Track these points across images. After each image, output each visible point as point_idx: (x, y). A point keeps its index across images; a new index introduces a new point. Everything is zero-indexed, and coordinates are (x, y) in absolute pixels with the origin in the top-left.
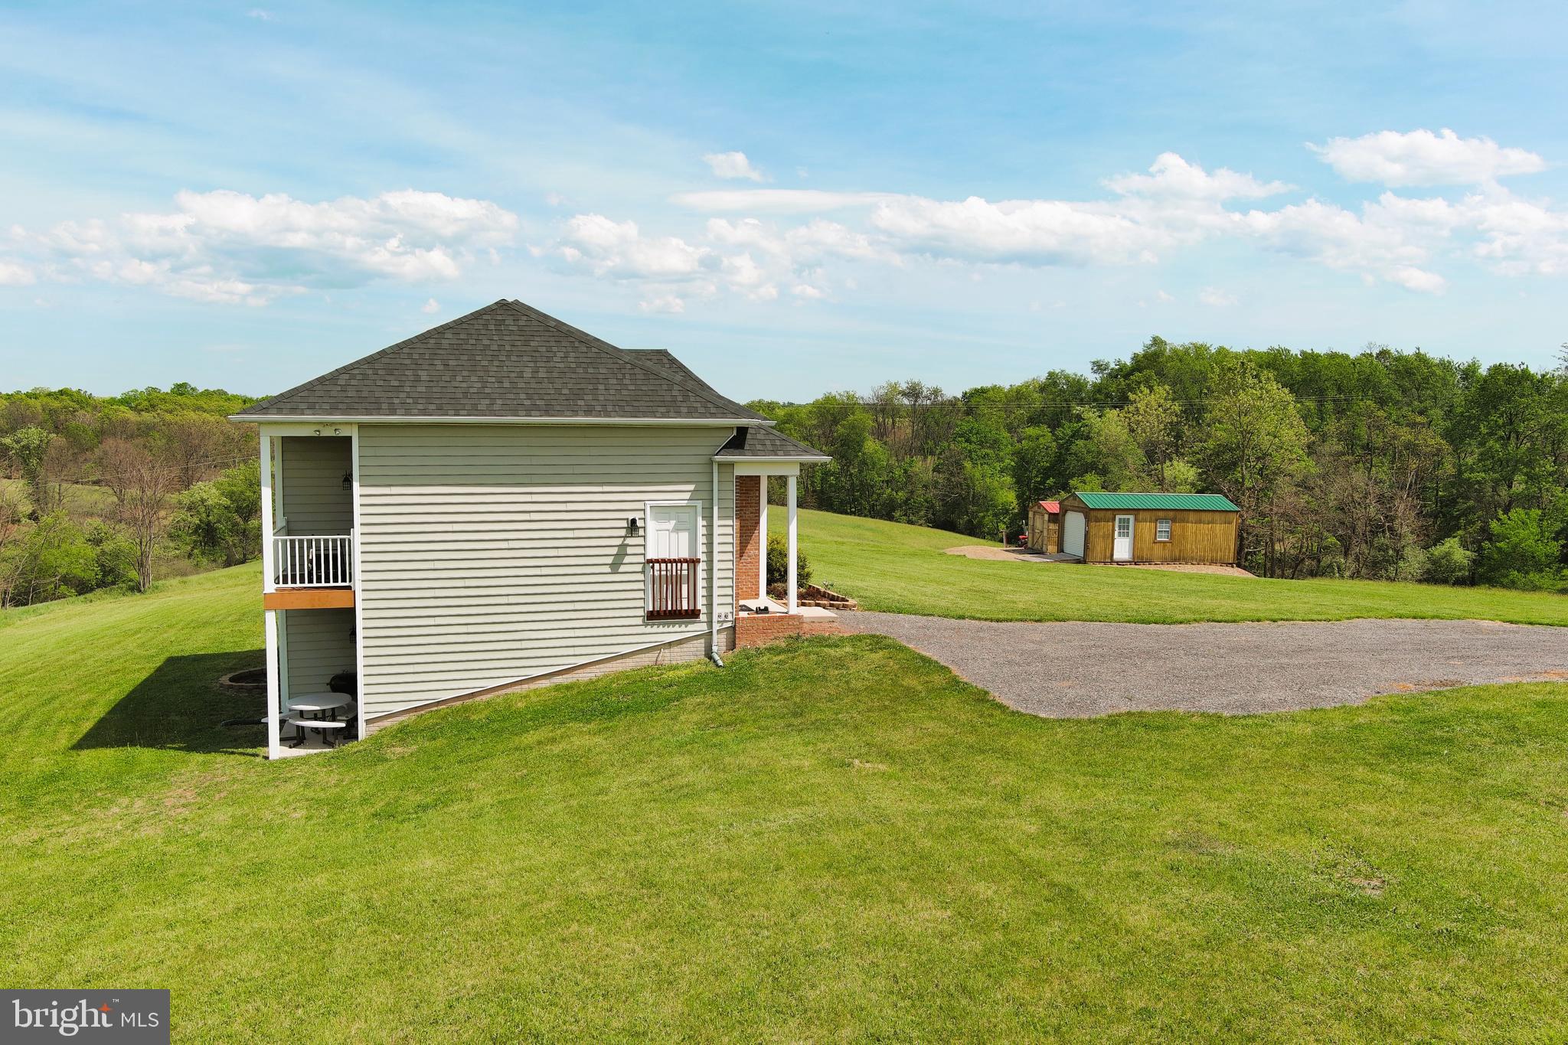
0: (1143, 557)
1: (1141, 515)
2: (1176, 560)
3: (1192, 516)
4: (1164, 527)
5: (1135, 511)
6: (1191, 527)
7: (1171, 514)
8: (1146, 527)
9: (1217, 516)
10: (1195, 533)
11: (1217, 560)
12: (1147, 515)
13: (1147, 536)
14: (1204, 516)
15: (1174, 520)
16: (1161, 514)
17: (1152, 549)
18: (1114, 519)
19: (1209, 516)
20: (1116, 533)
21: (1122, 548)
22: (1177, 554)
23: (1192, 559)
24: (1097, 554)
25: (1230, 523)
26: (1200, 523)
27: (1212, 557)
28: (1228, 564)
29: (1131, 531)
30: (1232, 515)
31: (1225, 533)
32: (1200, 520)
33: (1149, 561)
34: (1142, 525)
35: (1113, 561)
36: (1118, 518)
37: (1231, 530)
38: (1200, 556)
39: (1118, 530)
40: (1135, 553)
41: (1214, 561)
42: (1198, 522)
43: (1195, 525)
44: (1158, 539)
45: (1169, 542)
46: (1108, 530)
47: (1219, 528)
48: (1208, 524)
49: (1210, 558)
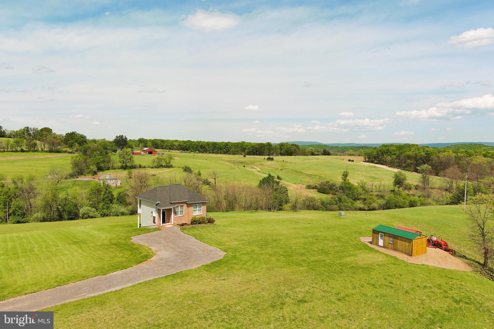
0: (386, 246)
1: (385, 234)
2: (395, 249)
3: (399, 238)
4: (391, 239)
5: (384, 233)
6: (399, 242)
7: (393, 236)
8: (387, 238)
9: (407, 240)
10: (400, 243)
12: (387, 235)
13: (387, 241)
14: (402, 238)
15: (394, 238)
16: (391, 235)
17: (388, 245)
18: (378, 234)
19: (404, 239)
20: (380, 238)
21: (381, 242)
22: (395, 248)
24: (375, 243)
25: (410, 243)
26: (401, 241)
27: (405, 252)
28: (410, 255)
29: (383, 238)
30: (411, 241)
31: (408, 246)
32: (402, 239)
33: (388, 248)
34: (385, 237)
35: (378, 246)
36: (380, 234)
37: (411, 245)
38: (402, 251)
39: (380, 237)
40: (384, 245)
41: (405, 253)
42: (401, 240)
43: (400, 241)
44: (390, 242)
45: (393, 244)
46: (377, 236)
47: (407, 244)
48: (404, 241)
49: (404, 252)
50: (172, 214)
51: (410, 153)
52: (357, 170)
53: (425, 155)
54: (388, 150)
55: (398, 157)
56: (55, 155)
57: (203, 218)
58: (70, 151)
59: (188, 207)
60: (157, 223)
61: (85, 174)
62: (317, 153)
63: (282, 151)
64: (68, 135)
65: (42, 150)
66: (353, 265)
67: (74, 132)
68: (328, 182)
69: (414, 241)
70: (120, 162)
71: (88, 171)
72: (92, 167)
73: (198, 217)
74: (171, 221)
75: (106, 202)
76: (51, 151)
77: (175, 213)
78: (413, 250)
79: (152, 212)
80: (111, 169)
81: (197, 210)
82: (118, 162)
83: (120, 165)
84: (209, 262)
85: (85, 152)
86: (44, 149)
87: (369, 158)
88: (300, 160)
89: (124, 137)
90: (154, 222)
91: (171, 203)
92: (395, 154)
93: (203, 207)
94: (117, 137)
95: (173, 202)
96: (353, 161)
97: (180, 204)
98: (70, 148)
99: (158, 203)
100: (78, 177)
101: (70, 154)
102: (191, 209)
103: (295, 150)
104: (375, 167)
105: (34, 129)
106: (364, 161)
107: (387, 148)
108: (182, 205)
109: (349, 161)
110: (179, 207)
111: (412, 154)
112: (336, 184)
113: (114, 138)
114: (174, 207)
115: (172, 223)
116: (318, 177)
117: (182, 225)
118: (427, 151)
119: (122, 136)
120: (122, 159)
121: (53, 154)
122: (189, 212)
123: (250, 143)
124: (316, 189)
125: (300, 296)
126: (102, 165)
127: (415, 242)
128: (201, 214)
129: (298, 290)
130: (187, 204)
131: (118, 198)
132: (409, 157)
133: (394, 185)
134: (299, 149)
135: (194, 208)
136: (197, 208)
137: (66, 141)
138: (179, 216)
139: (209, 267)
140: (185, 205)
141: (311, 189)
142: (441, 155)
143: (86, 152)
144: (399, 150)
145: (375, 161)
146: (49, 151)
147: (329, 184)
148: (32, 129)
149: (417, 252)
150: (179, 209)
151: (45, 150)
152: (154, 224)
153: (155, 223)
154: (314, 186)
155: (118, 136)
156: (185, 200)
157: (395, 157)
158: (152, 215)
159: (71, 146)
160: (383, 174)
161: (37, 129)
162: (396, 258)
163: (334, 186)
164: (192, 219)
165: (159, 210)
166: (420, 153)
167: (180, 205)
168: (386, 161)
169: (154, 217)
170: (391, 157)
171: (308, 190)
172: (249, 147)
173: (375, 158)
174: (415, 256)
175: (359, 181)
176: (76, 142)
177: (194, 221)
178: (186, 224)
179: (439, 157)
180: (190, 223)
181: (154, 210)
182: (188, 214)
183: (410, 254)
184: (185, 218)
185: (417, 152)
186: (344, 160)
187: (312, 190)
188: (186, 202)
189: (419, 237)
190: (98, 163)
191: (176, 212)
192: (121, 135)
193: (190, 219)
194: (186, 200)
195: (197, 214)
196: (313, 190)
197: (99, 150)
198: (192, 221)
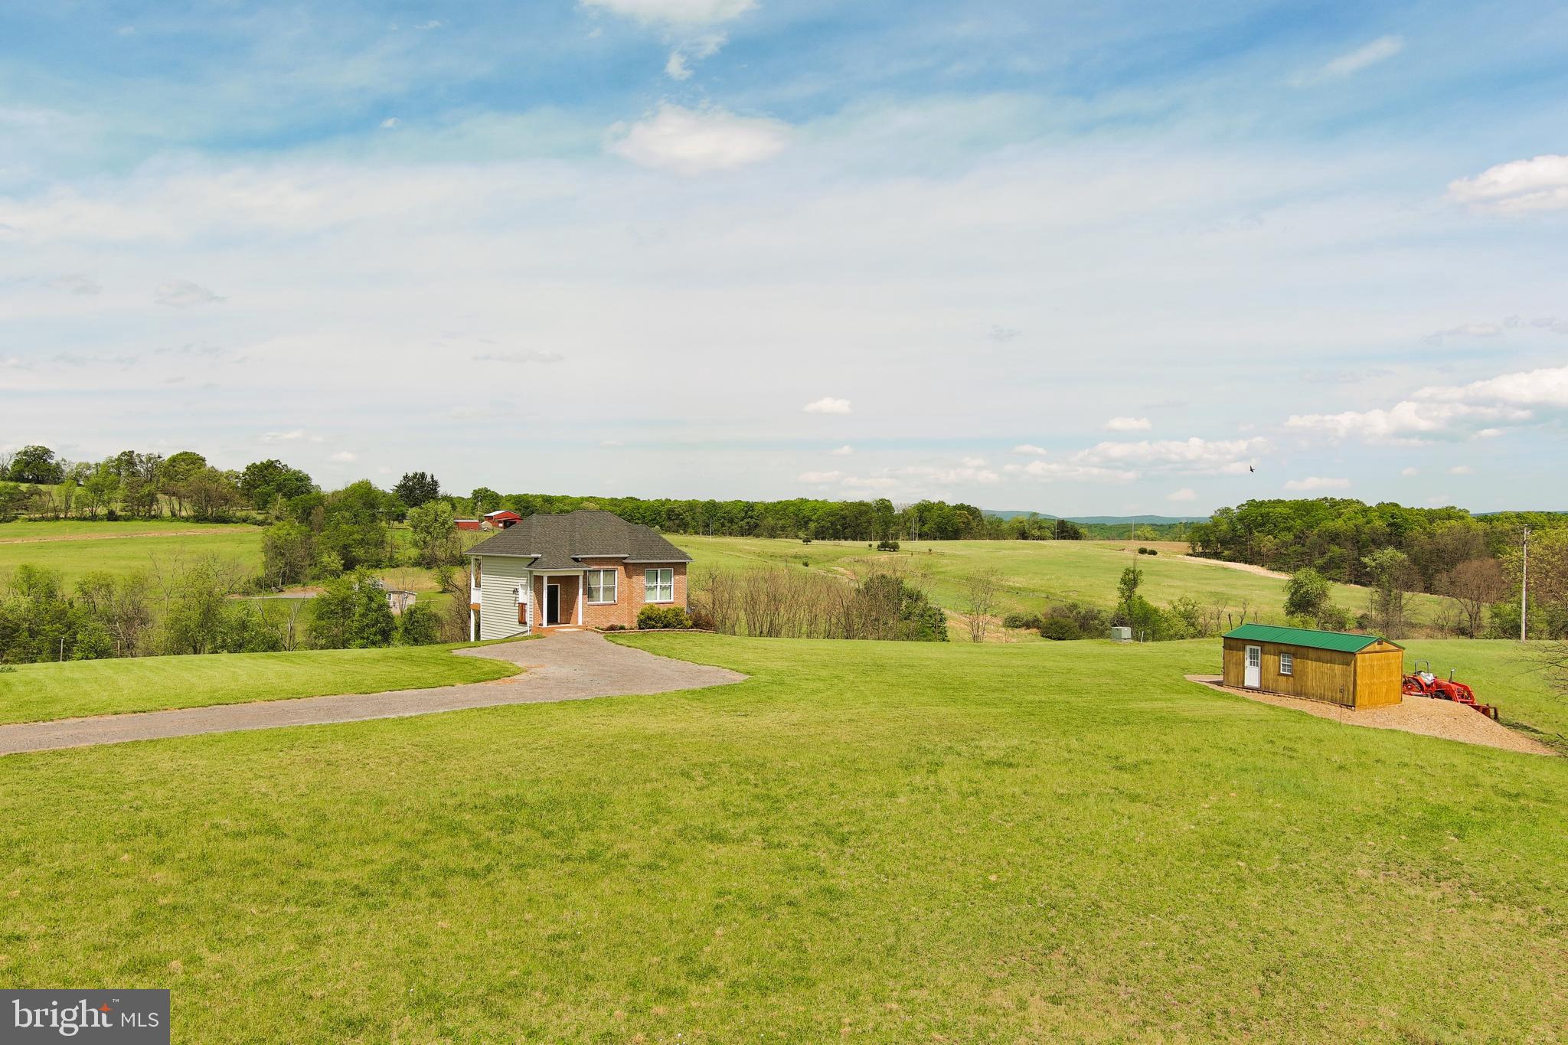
0: (1269, 687)
1: (1267, 647)
2: (1298, 694)
3: (1312, 654)
4: (1285, 661)
5: (1262, 644)
6: (1311, 665)
7: (1292, 649)
8: (1270, 659)
9: (1336, 656)
10: (1315, 671)
11: (1336, 700)
12: (1271, 648)
13: (1272, 669)
14: (1322, 654)
15: (1295, 656)
16: (1284, 648)
17: (1277, 681)
18: (1244, 649)
19: (1328, 656)
20: (1247, 662)
21: (1252, 676)
22: (1299, 689)
23: (1313, 695)
24: (1232, 679)
25: (1348, 664)
26: (1320, 661)
27: (1332, 696)
28: (1347, 706)
29: (1259, 661)
30: (1349, 657)
31: (1344, 675)
32: (1319, 657)
33: (1274, 692)
34: (1266, 657)
35: (1244, 688)
36: (1248, 648)
37: (1350, 672)
38: (1321, 694)
39: (1249, 659)
40: (1263, 682)
41: (1333, 701)
42: (1318, 660)
43: (1314, 663)
44: (1281, 672)
45: (1292, 676)
46: (1240, 658)
47: (1338, 668)
48: (1327, 663)
49: (1330, 697)
50: (578, 594)
51: (1339, 524)
52: (1167, 576)
53: (1388, 530)
54: (1266, 517)
55: (1300, 538)
56: (213, 528)
57: (677, 613)
58: (260, 518)
59: (629, 576)
60: (532, 623)
61: (307, 580)
62: (1037, 533)
63: (926, 528)
64: (252, 469)
65: (174, 515)
66: (1164, 714)
67: (272, 462)
68: (1075, 606)
69: (1359, 657)
70: (415, 544)
71: (316, 571)
72: (325, 559)
73: (663, 608)
74: (577, 616)
75: (368, 638)
76: (200, 519)
77: (590, 593)
78: (1358, 688)
79: (514, 591)
80: (387, 566)
81: (659, 587)
82: (408, 546)
83: (414, 553)
84: (697, 687)
85: (305, 516)
86: (180, 510)
87: (1206, 543)
88: (983, 550)
89: (429, 479)
90: (522, 622)
91: (576, 560)
92: (1289, 529)
93: (677, 577)
94: (406, 477)
95: (582, 554)
96: (1154, 553)
97: (603, 565)
98: (260, 511)
99: (536, 559)
100: (281, 591)
101: (260, 527)
102: (641, 581)
103: (967, 524)
104: (1225, 569)
105: (149, 459)
106: (1188, 555)
107: (1264, 510)
108: (610, 567)
109: (1143, 551)
110: (602, 573)
111: (1345, 527)
112: (1099, 612)
113: (398, 483)
114: (585, 572)
115: (580, 623)
116: (1044, 595)
117: (612, 628)
118: (1392, 516)
119: (423, 475)
120: (422, 536)
121: (205, 527)
122: (631, 593)
123: (825, 502)
124: (1038, 628)
125: (992, 755)
126: (359, 552)
127: (1363, 660)
128: (672, 600)
129: (984, 743)
130: (626, 565)
131: (406, 628)
132: (1334, 538)
133: (1287, 614)
134: (982, 520)
135: (649, 580)
136: (659, 579)
137: (248, 489)
138: (602, 602)
139: (698, 695)
140: (621, 568)
141: (1020, 627)
142: (1440, 528)
143: (309, 514)
144: (1301, 517)
145: (1226, 553)
146: (195, 517)
147: (1080, 613)
148: (143, 459)
149: (1371, 693)
150: (600, 582)
151: (184, 514)
152: (522, 629)
153: (525, 623)
154: (1031, 618)
155: (411, 475)
156: (620, 553)
157: (1289, 537)
158: (516, 600)
159: (263, 504)
160: (1252, 585)
161: (159, 457)
162: (1302, 714)
163: (1094, 618)
164: (642, 613)
165: (538, 579)
166: (1368, 523)
167: (606, 567)
168: (1259, 553)
169: (522, 606)
170: (1275, 538)
171: (1011, 632)
172: (819, 513)
173: (1224, 542)
174: (1364, 707)
175: (1175, 599)
176: (279, 490)
177: (649, 618)
178: (622, 628)
179: (1431, 535)
180: (635, 624)
181: (523, 581)
182: (630, 599)
183: (1348, 698)
184: (619, 611)
185: (1361, 520)
186: (1126, 551)
187: (1023, 631)
188: (625, 558)
189: (1377, 647)
190: (345, 547)
191: (590, 588)
192: (419, 471)
193: (637, 612)
194: (624, 554)
195: (658, 601)
196: (1028, 631)
197: (349, 508)
198: (642, 617)
